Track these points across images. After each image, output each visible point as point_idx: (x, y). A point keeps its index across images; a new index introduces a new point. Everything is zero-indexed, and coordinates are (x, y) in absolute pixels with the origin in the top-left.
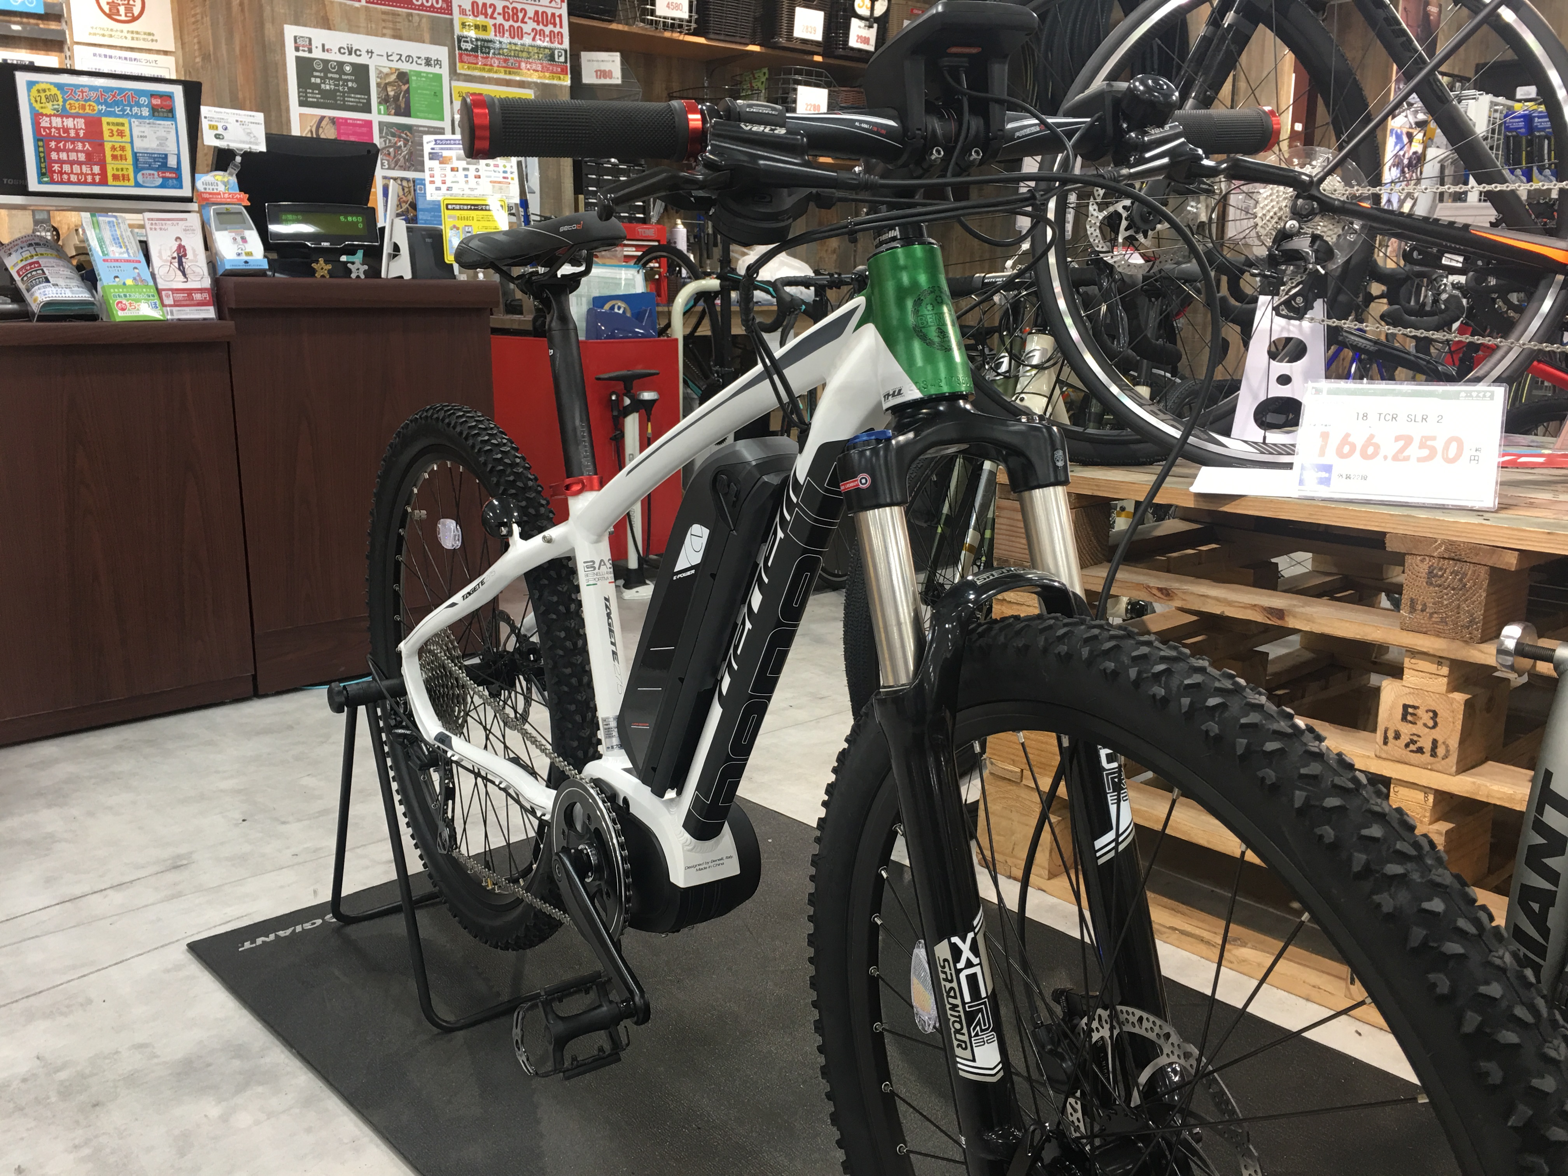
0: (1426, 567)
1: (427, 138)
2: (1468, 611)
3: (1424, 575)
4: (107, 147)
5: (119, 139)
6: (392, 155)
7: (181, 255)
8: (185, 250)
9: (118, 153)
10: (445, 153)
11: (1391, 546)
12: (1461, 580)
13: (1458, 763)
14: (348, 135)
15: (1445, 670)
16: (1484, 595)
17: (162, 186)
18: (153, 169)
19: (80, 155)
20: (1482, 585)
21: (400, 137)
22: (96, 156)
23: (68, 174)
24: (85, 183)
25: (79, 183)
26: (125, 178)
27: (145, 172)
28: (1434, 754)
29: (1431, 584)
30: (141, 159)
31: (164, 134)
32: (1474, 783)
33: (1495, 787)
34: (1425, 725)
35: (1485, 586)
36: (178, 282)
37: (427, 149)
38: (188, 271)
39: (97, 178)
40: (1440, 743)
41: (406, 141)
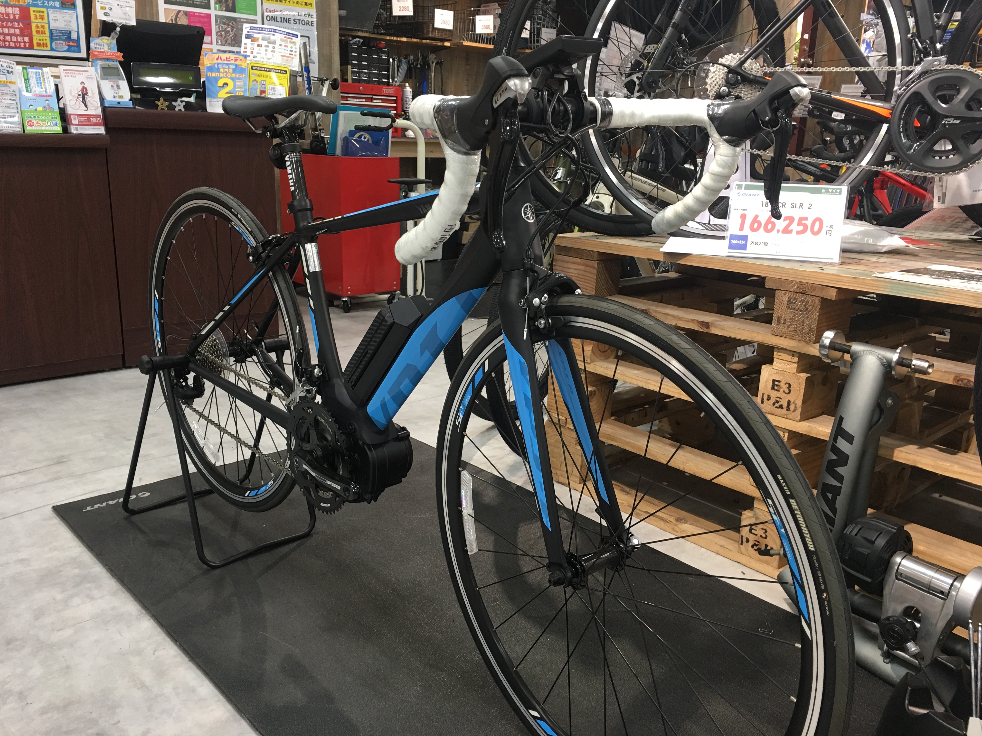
0: (787, 298)
1: (245, 25)
2: (809, 324)
3: (785, 302)
4: (34, 25)
5: (40, 21)
6: (224, 36)
7: (84, 94)
8: (86, 90)
9: (40, 29)
10: (255, 35)
11: (768, 285)
12: (805, 305)
13: (801, 414)
14: (196, 22)
15: (796, 359)
16: (817, 314)
17: (68, 51)
18: (62, 40)
19: (16, 30)
20: (816, 308)
21: (228, 25)
22: (26, 30)
23: (9, 42)
24: (19, 48)
25: (16, 47)
26: (45, 45)
27: (57, 42)
28: (788, 409)
29: (789, 308)
30: (55, 34)
31: (69, 19)
32: (809, 426)
33: (821, 429)
34: (784, 392)
35: (818, 309)
36: (82, 110)
37: (245, 32)
38: (88, 104)
39: (27, 45)
40: (792, 402)
41: (233, 28)
